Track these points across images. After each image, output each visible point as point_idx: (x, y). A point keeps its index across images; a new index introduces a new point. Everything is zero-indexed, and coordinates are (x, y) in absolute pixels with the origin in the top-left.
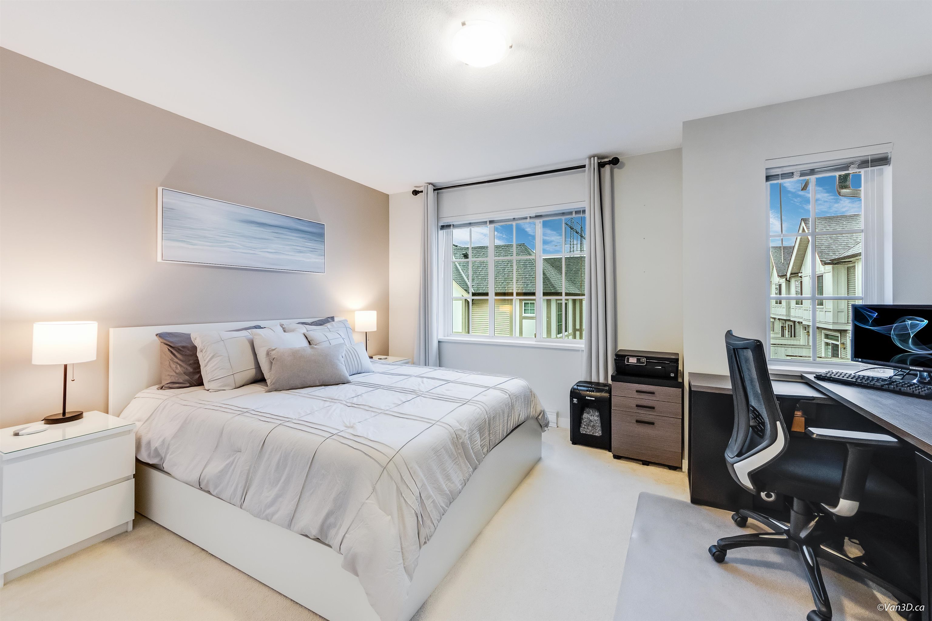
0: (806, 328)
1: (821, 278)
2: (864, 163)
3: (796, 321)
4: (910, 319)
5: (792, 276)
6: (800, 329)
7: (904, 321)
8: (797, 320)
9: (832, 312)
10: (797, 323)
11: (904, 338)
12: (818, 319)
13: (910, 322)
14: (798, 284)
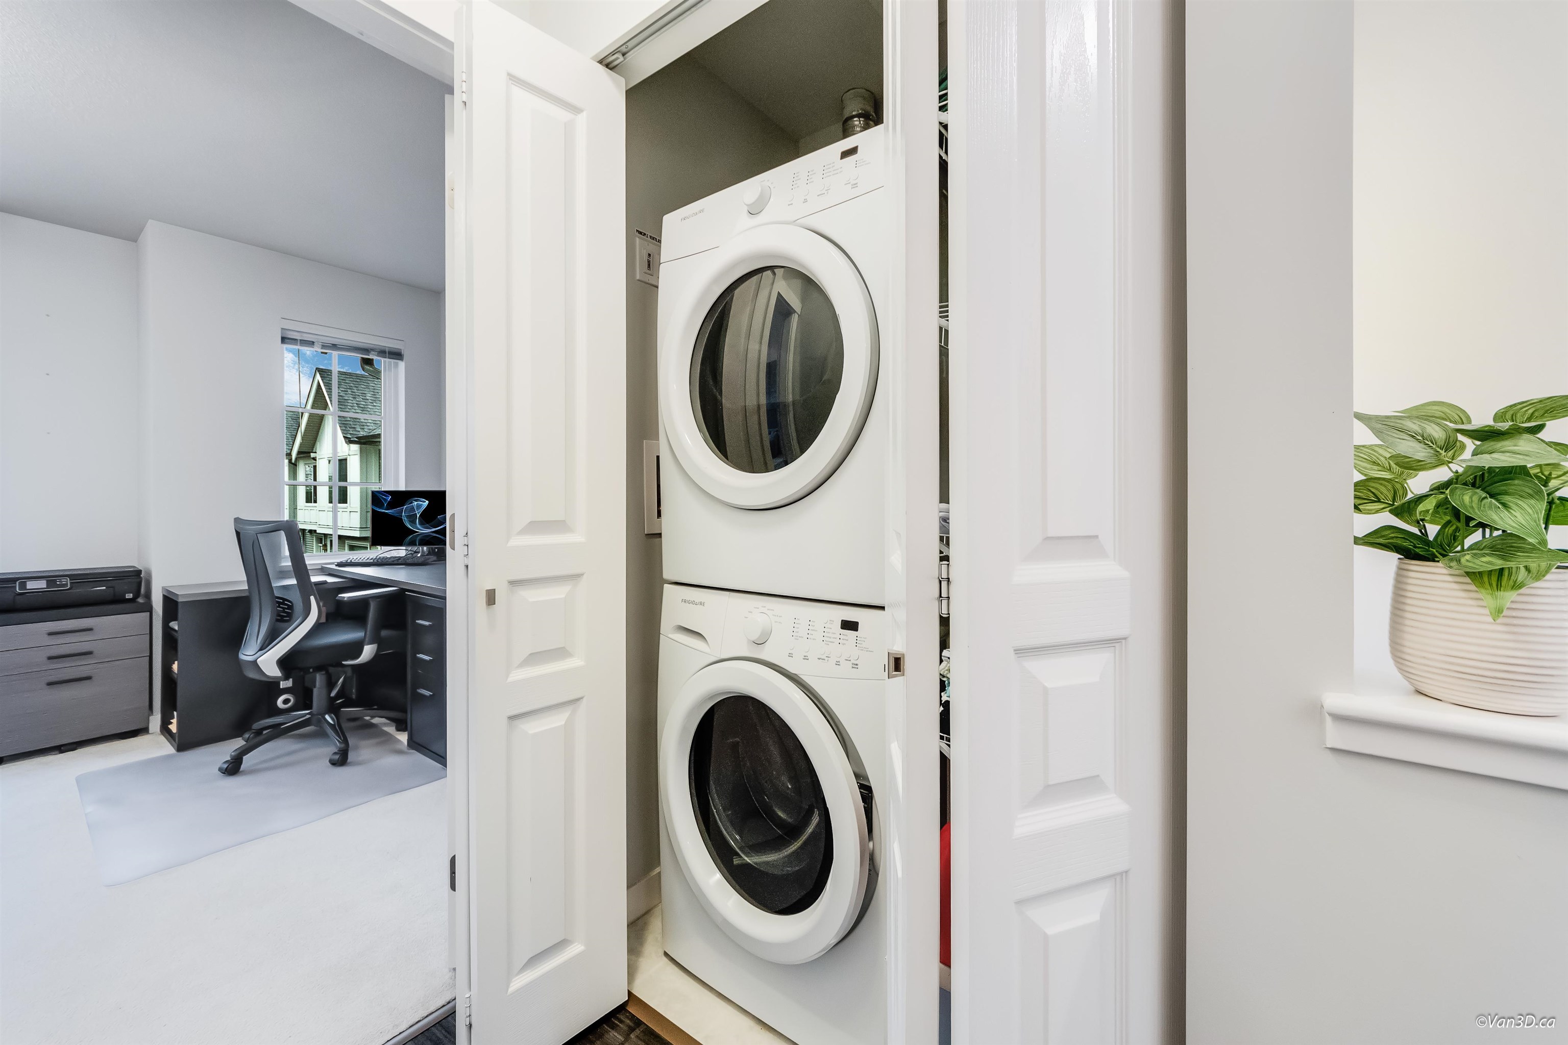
0: (321, 539)
1: (344, 462)
2: (383, 353)
3: (306, 530)
4: (416, 501)
5: (299, 456)
6: (313, 542)
7: (412, 503)
8: (308, 527)
9: (359, 512)
10: (308, 532)
11: (412, 518)
12: (340, 524)
13: (416, 503)
14: (310, 469)
